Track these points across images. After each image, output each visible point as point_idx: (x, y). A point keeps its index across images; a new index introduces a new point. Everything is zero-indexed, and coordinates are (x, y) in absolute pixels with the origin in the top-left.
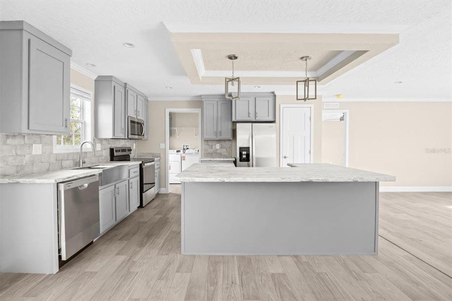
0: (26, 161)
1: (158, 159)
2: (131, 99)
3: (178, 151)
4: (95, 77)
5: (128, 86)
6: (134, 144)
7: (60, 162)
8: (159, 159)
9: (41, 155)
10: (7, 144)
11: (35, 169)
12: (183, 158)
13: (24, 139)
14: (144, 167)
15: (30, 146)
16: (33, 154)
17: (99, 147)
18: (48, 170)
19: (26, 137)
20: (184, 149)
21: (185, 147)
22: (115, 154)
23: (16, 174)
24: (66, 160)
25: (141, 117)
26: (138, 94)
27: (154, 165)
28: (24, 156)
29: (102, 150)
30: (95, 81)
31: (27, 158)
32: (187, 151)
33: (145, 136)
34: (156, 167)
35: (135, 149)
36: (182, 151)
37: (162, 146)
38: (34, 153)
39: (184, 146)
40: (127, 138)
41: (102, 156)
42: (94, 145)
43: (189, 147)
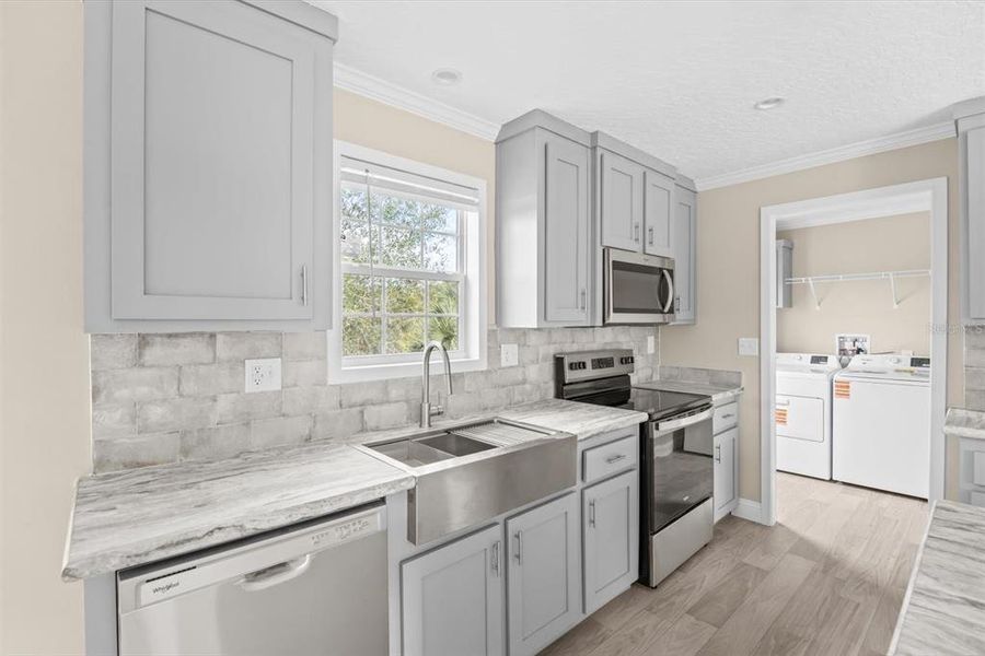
0: (221, 416)
1: (729, 394)
2: (614, 188)
3: (815, 360)
4: (493, 134)
5: (600, 143)
6: (651, 340)
7: (355, 410)
8: (737, 396)
9: (280, 392)
10: (143, 366)
11: (257, 440)
12: (838, 390)
13: (214, 345)
14: (656, 434)
15: (237, 364)
16: (247, 391)
17: (510, 354)
18: (308, 439)
19: (220, 338)
20: (843, 351)
21: (848, 346)
22: (570, 376)
23: (179, 457)
24: (382, 403)
25: (663, 247)
26: (649, 170)
27: (709, 421)
28: (214, 400)
29: (522, 365)
30: (496, 144)
31: (224, 404)
32: (856, 361)
33: (681, 316)
34: (717, 426)
35: (655, 355)
36: (833, 361)
37: (747, 346)
38: (250, 387)
39: (842, 340)
40: (599, 322)
41: (524, 382)
42: (493, 350)
43: (866, 346)
